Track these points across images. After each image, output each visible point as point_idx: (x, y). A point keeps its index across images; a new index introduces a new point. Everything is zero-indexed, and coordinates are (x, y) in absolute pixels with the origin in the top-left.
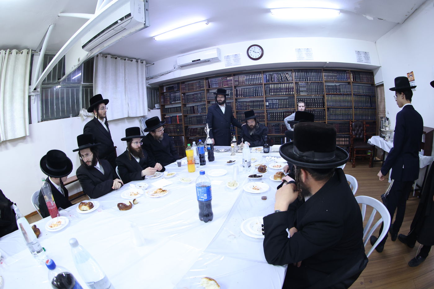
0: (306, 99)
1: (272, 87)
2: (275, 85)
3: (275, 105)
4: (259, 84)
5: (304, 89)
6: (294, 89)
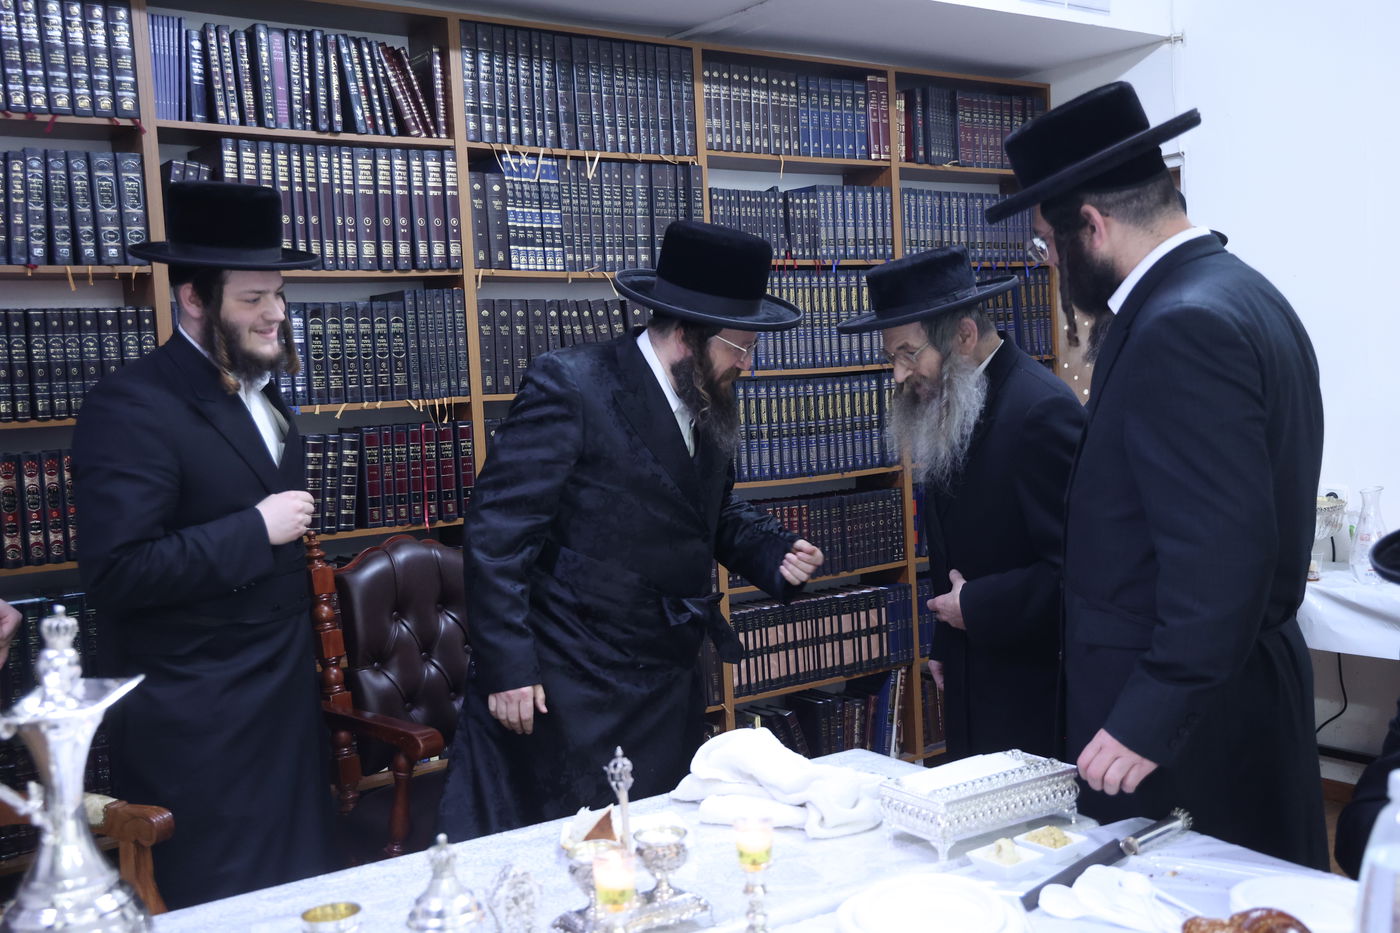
1: (249, 173)
2: (281, 158)
4: (105, 121)
5: (541, 214)
6: (457, 215)
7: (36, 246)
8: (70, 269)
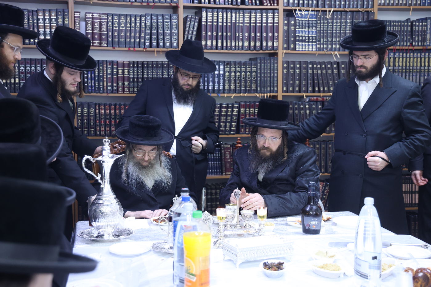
0: (313, 63)
1: (210, 19)
2: (220, 14)
3: (214, 83)
4: (168, 5)
5: (309, 31)
6: (278, 32)
7: (147, 42)
8: (155, 49)
